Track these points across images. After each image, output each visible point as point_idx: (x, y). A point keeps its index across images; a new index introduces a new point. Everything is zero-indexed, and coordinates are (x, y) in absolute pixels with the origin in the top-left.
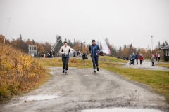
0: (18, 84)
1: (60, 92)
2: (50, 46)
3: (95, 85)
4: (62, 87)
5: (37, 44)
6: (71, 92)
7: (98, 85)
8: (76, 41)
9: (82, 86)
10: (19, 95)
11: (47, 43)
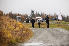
0: (20, 37)
1: (43, 41)
2: (28, 16)
3: (60, 37)
4: (43, 38)
5: (21, 15)
6: (48, 41)
7: (62, 37)
8: (42, 13)
9: (53, 38)
10: (21, 43)
11: (26, 15)
